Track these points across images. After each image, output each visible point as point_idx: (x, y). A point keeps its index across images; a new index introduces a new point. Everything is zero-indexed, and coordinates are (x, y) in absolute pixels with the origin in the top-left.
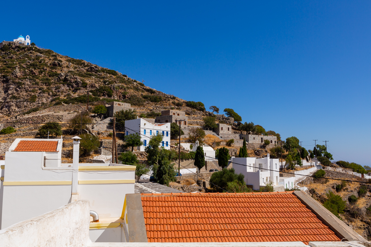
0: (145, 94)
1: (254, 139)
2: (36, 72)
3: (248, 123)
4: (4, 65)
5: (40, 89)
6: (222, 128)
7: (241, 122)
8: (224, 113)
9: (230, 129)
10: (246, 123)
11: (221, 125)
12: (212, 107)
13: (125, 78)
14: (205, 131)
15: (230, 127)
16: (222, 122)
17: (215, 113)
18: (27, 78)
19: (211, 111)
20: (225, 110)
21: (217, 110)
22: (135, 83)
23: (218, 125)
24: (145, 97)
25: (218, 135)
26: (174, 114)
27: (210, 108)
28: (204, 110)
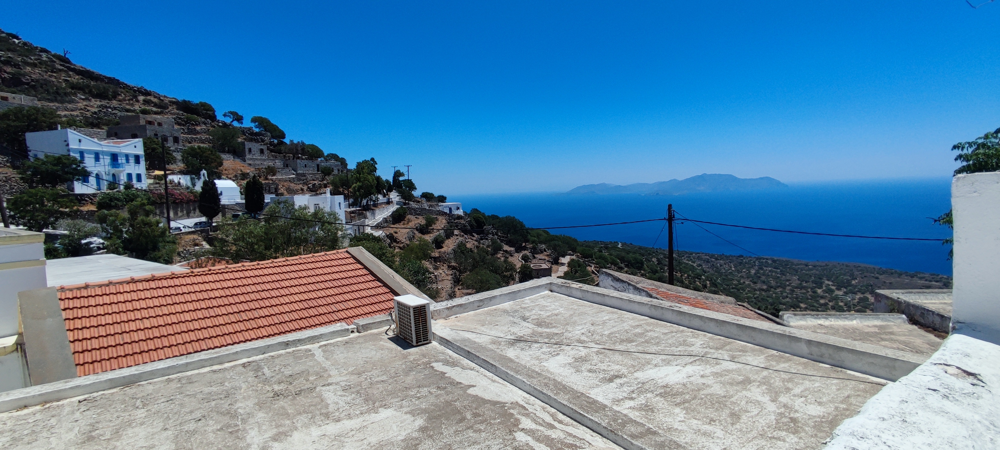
0: (75, 79)
1: (306, 167)
3: (295, 142)
6: (250, 150)
7: (285, 140)
8: (252, 125)
9: (266, 152)
10: (291, 141)
11: (248, 145)
12: (231, 113)
13: (15, 40)
14: (220, 154)
15: (264, 147)
16: (251, 140)
17: (236, 124)
19: (228, 120)
20: (254, 120)
21: (239, 119)
22: (44, 55)
23: (243, 144)
24: (76, 87)
25: (245, 161)
26: (150, 123)
27: (225, 115)
28: (213, 118)
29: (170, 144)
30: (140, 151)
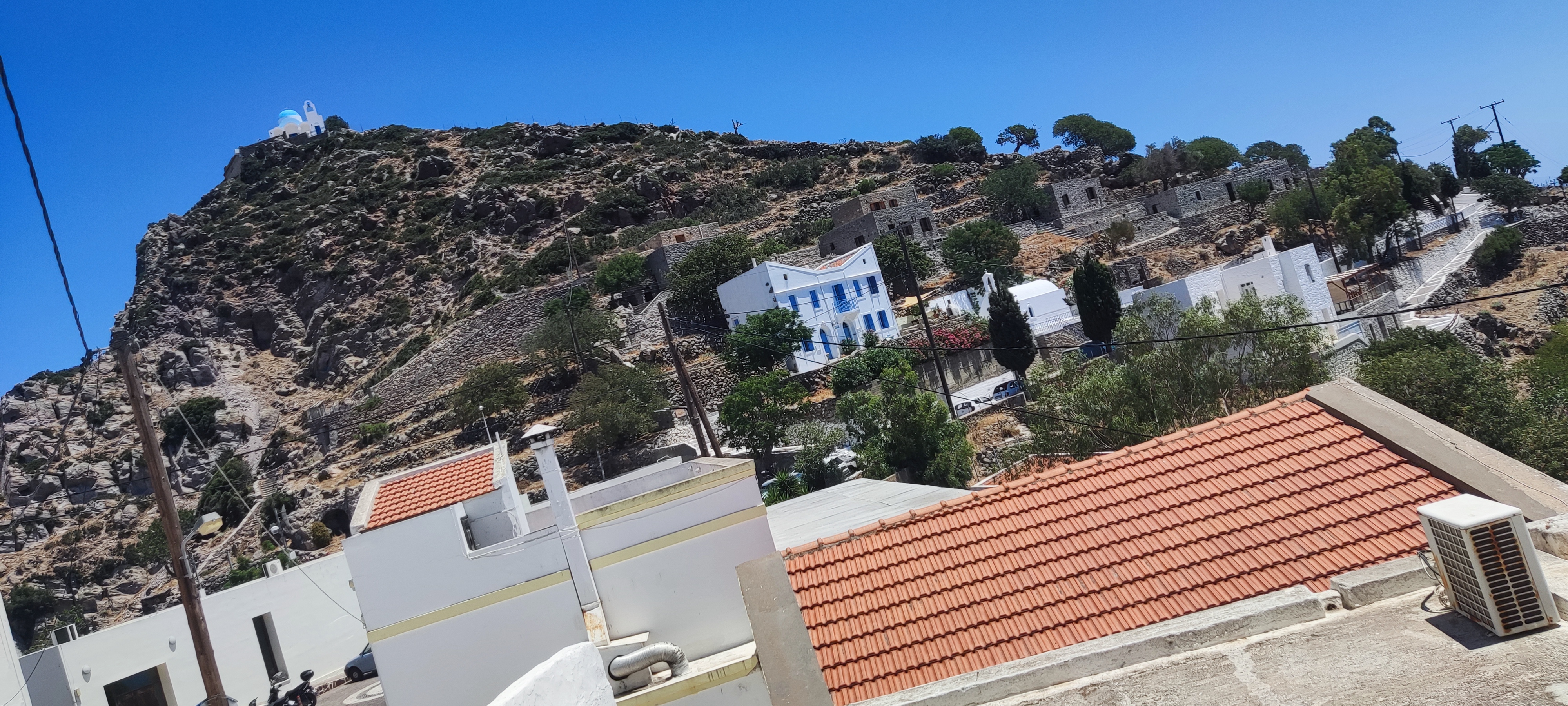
0: (759, 166)
1: (1199, 198)
2: (379, 217)
3: (1159, 146)
4: (269, 228)
5: (409, 273)
6: (1066, 199)
7: (1136, 151)
8: (1059, 141)
9: (1099, 192)
10: (1150, 147)
11: (1059, 189)
12: (1010, 130)
13: (672, 135)
14: (1009, 227)
15: (1094, 183)
16: (1063, 176)
17: (1026, 151)
18: (356, 248)
19: (1008, 149)
20: (1059, 129)
21: (1027, 136)
22: (710, 143)
23: (1048, 190)
24: (762, 182)
25: (1061, 227)
26: (877, 206)
27: (1000, 141)
28: (980, 155)
29: (919, 238)
30: (874, 269)
